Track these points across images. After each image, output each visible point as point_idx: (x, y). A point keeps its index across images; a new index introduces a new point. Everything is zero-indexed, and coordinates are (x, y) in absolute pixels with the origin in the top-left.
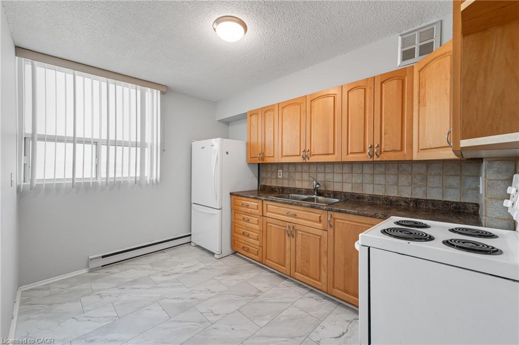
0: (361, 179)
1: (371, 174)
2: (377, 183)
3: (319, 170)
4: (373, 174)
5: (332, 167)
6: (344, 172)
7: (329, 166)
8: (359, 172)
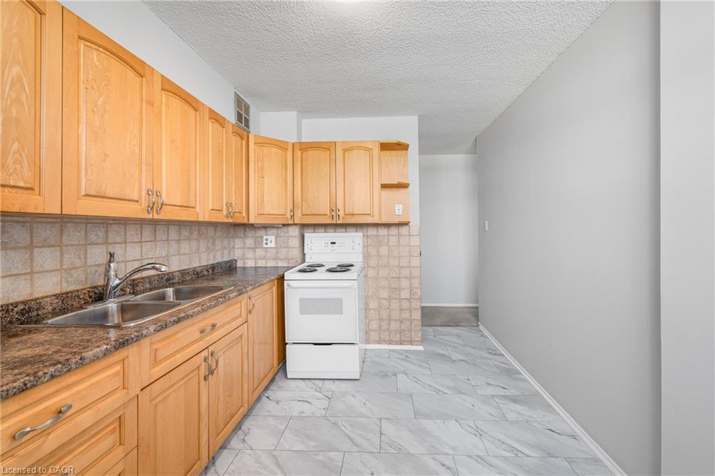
0: (166, 249)
1: (177, 240)
2: (183, 253)
3: (92, 237)
4: (178, 241)
5: (123, 230)
6: (143, 240)
7: (115, 227)
8: (164, 239)
